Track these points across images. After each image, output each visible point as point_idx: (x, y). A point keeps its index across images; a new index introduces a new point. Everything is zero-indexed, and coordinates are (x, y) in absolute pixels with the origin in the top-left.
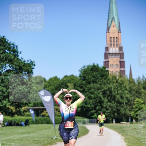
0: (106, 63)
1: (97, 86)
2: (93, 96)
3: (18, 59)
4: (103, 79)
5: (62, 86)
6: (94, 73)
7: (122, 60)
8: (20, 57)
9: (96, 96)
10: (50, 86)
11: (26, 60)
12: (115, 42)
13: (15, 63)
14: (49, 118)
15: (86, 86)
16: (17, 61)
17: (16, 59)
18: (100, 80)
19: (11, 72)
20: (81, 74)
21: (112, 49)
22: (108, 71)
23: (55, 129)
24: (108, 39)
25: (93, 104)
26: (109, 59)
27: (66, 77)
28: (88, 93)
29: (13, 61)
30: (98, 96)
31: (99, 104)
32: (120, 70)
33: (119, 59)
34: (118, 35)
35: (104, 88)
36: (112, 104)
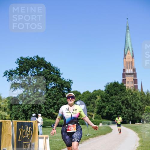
0: (124, 81)
1: (117, 97)
2: (115, 104)
3: (60, 79)
4: (122, 92)
5: (92, 98)
6: (116, 88)
7: (135, 78)
8: (62, 77)
9: (117, 105)
10: (84, 97)
11: (66, 79)
12: (130, 66)
13: (58, 82)
14: (83, 121)
15: (109, 98)
16: (60, 80)
17: (59, 79)
18: (119, 93)
19: (56, 88)
20: (106, 89)
21: (128, 70)
22: (125, 86)
23: (88, 129)
24: (125, 63)
25: (115, 110)
26: (126, 78)
27: (95, 91)
28: (111, 102)
29: (56, 80)
30: (118, 105)
31: (119, 110)
32: (134, 86)
33: (133, 78)
34: (132, 60)
35: (123, 99)
36: (129, 110)
